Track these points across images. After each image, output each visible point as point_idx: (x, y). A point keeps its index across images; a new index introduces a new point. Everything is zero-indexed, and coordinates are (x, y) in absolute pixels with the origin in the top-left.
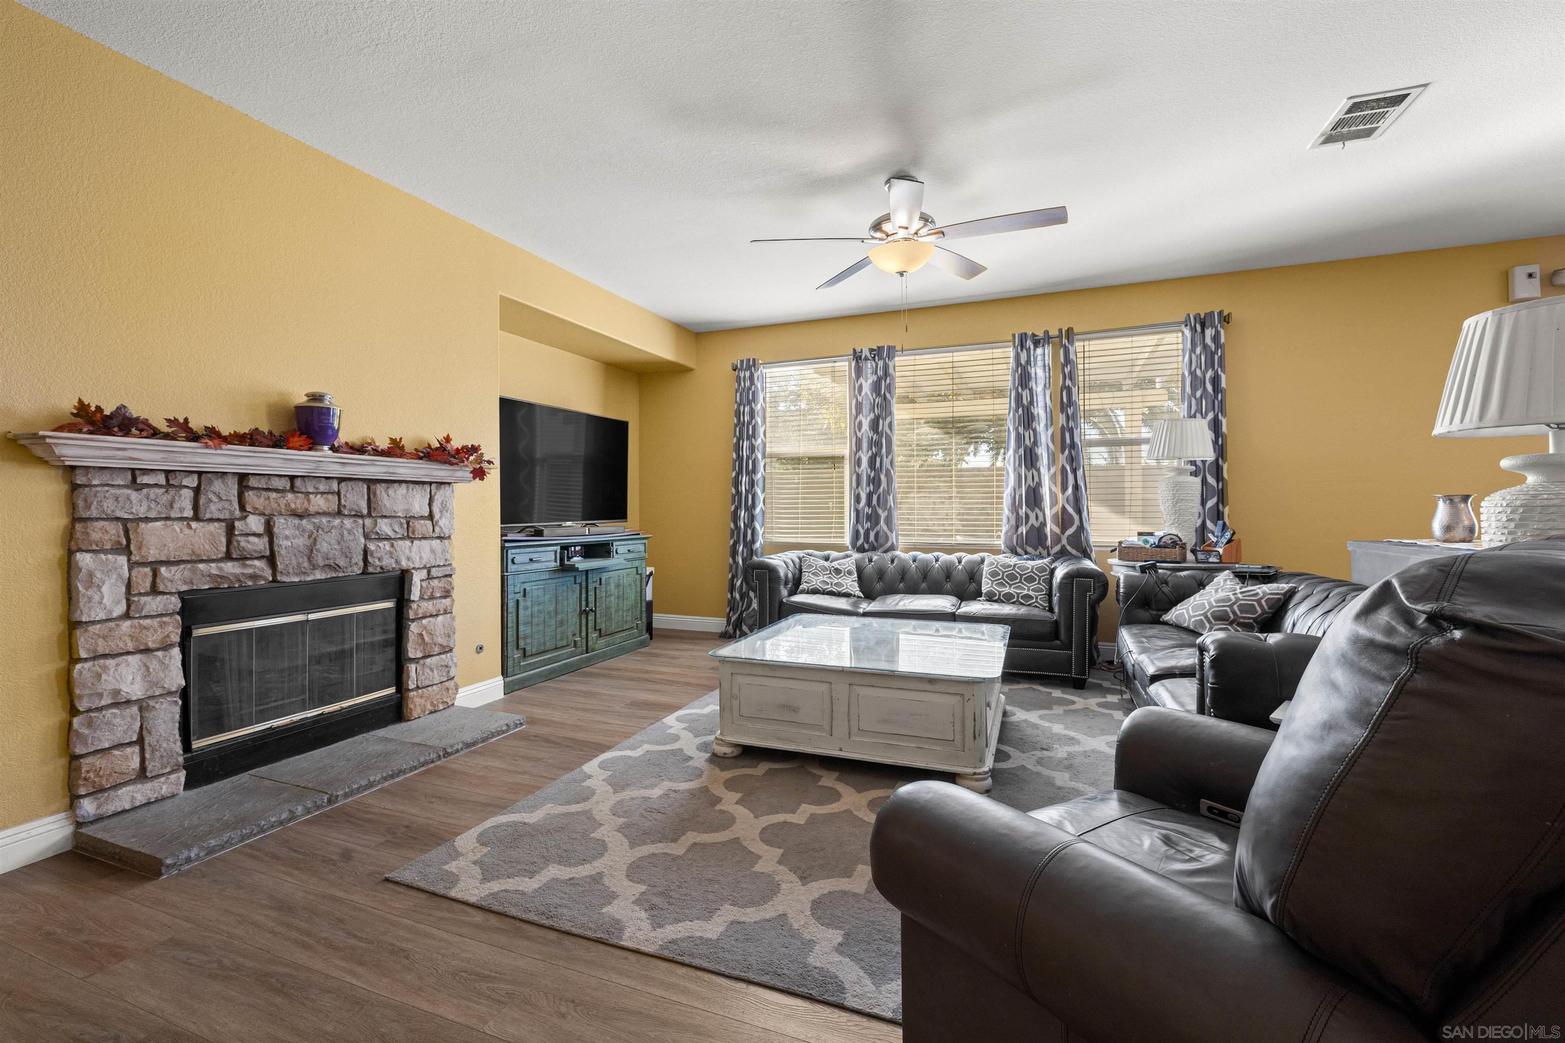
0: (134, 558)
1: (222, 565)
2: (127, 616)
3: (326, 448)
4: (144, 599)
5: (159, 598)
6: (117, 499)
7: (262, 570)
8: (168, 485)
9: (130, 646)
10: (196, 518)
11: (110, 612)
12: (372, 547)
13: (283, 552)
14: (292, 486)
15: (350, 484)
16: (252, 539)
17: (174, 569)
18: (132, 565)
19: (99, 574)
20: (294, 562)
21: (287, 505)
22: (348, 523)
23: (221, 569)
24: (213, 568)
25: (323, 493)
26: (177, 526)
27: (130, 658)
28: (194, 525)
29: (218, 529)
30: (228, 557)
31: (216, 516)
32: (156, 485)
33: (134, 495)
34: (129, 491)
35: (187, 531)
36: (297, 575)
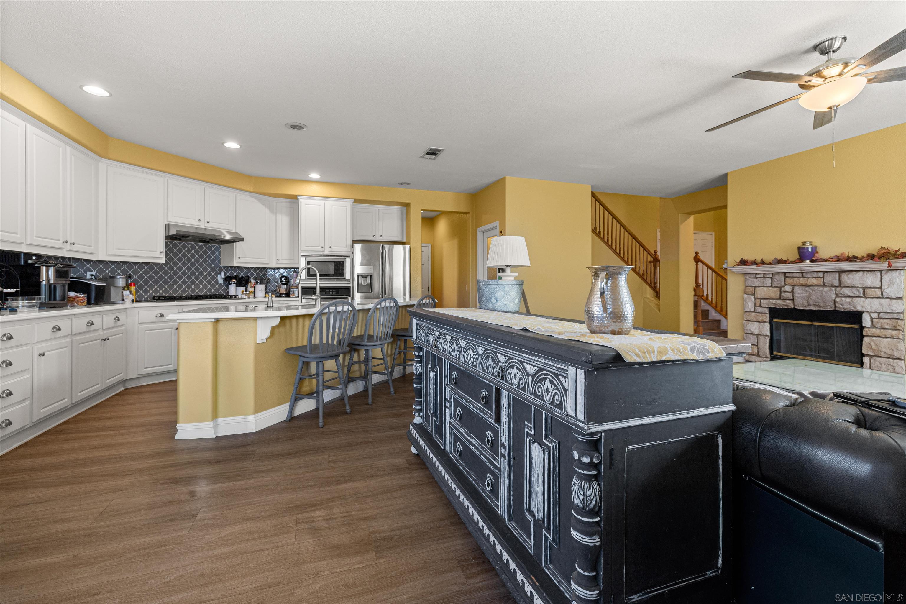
0: (756, 297)
1: (777, 301)
2: (754, 312)
3: (808, 261)
4: (758, 308)
5: (761, 308)
6: (751, 281)
7: (790, 304)
8: (764, 277)
9: (755, 319)
10: (771, 286)
11: (750, 310)
12: (838, 299)
13: (797, 298)
14: (803, 275)
15: (829, 273)
16: (786, 293)
17: (765, 300)
18: (755, 298)
19: (747, 300)
20: (801, 302)
21: (799, 282)
22: (826, 289)
23: (776, 302)
24: (774, 302)
25: (815, 278)
26: (765, 288)
27: (755, 323)
28: (770, 288)
29: (777, 290)
30: (780, 298)
31: (776, 286)
32: (761, 277)
33: (755, 280)
34: (754, 279)
35: (768, 290)
36: (803, 307)
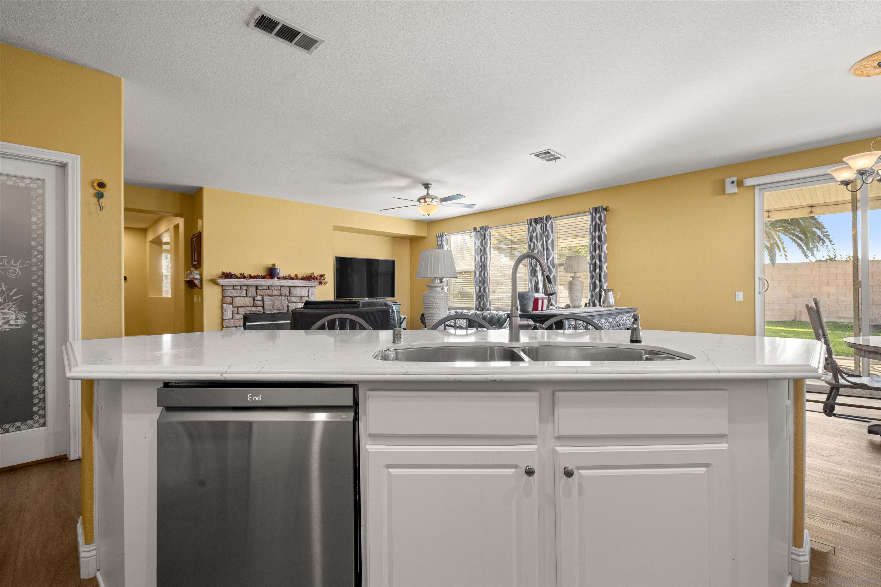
0: (234, 306)
1: (252, 308)
2: (232, 319)
3: (276, 278)
4: (236, 315)
5: (239, 315)
6: (230, 292)
7: (261, 310)
8: (241, 289)
9: (233, 325)
10: (246, 296)
11: (229, 317)
12: (290, 304)
13: (266, 305)
14: (269, 288)
15: (284, 287)
16: (258, 302)
17: (242, 308)
18: (233, 307)
19: (227, 309)
20: (269, 308)
21: (267, 293)
22: (283, 298)
23: (251, 309)
24: (250, 309)
25: (276, 290)
26: (242, 298)
27: (233, 328)
28: (246, 298)
29: (251, 299)
30: (253, 306)
31: (250, 296)
32: (238, 289)
33: (234, 291)
34: (232, 290)
35: (244, 300)
36: (270, 311)
